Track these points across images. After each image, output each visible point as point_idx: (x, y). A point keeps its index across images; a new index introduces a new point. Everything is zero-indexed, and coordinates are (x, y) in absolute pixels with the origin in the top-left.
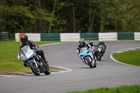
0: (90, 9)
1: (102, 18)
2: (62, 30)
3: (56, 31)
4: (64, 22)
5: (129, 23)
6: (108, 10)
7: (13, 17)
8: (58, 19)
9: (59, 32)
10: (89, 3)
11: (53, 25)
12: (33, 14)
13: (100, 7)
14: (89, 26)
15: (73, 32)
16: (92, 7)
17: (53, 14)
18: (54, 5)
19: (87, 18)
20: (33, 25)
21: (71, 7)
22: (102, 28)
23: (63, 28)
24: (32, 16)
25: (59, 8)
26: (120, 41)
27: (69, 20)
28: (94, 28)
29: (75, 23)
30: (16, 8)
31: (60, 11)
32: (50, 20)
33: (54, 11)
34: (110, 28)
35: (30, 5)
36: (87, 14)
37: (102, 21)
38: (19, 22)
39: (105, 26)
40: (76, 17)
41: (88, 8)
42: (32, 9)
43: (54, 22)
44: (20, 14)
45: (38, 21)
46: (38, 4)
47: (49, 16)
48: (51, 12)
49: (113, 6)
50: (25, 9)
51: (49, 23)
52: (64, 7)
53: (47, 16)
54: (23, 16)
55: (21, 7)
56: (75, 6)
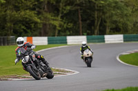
0: (96, 13)
1: (108, 21)
2: (68, 33)
3: (63, 34)
4: (71, 25)
5: (134, 25)
6: (114, 12)
7: (20, 21)
8: (65, 23)
9: (66, 35)
10: (94, 7)
11: (60, 29)
12: (40, 18)
13: (105, 10)
14: (95, 28)
15: (79, 35)
16: (98, 10)
17: (59, 18)
18: (60, 9)
19: (93, 21)
20: (40, 29)
21: (77, 10)
22: (108, 30)
23: (70, 31)
24: (39, 21)
25: (65, 12)
26: (126, 43)
27: (75, 23)
28: (100, 30)
29: (81, 26)
30: (23, 13)
31: (66, 15)
32: (57, 23)
33: (60, 15)
34: (116, 30)
35: (37, 9)
36: (93, 17)
37: (108, 24)
38: (26, 27)
39: (111, 29)
40: (82, 20)
41: (94, 11)
42: (39, 13)
43: (60, 26)
44: (26, 18)
45: (45, 25)
46: (44, 8)
47: (56, 20)
48: (58, 16)
49: (118, 8)
50: (32, 13)
51: (55, 26)
52: (70, 11)
53: (53, 20)
54: (30, 20)
55: (28, 11)
56: (81, 9)
